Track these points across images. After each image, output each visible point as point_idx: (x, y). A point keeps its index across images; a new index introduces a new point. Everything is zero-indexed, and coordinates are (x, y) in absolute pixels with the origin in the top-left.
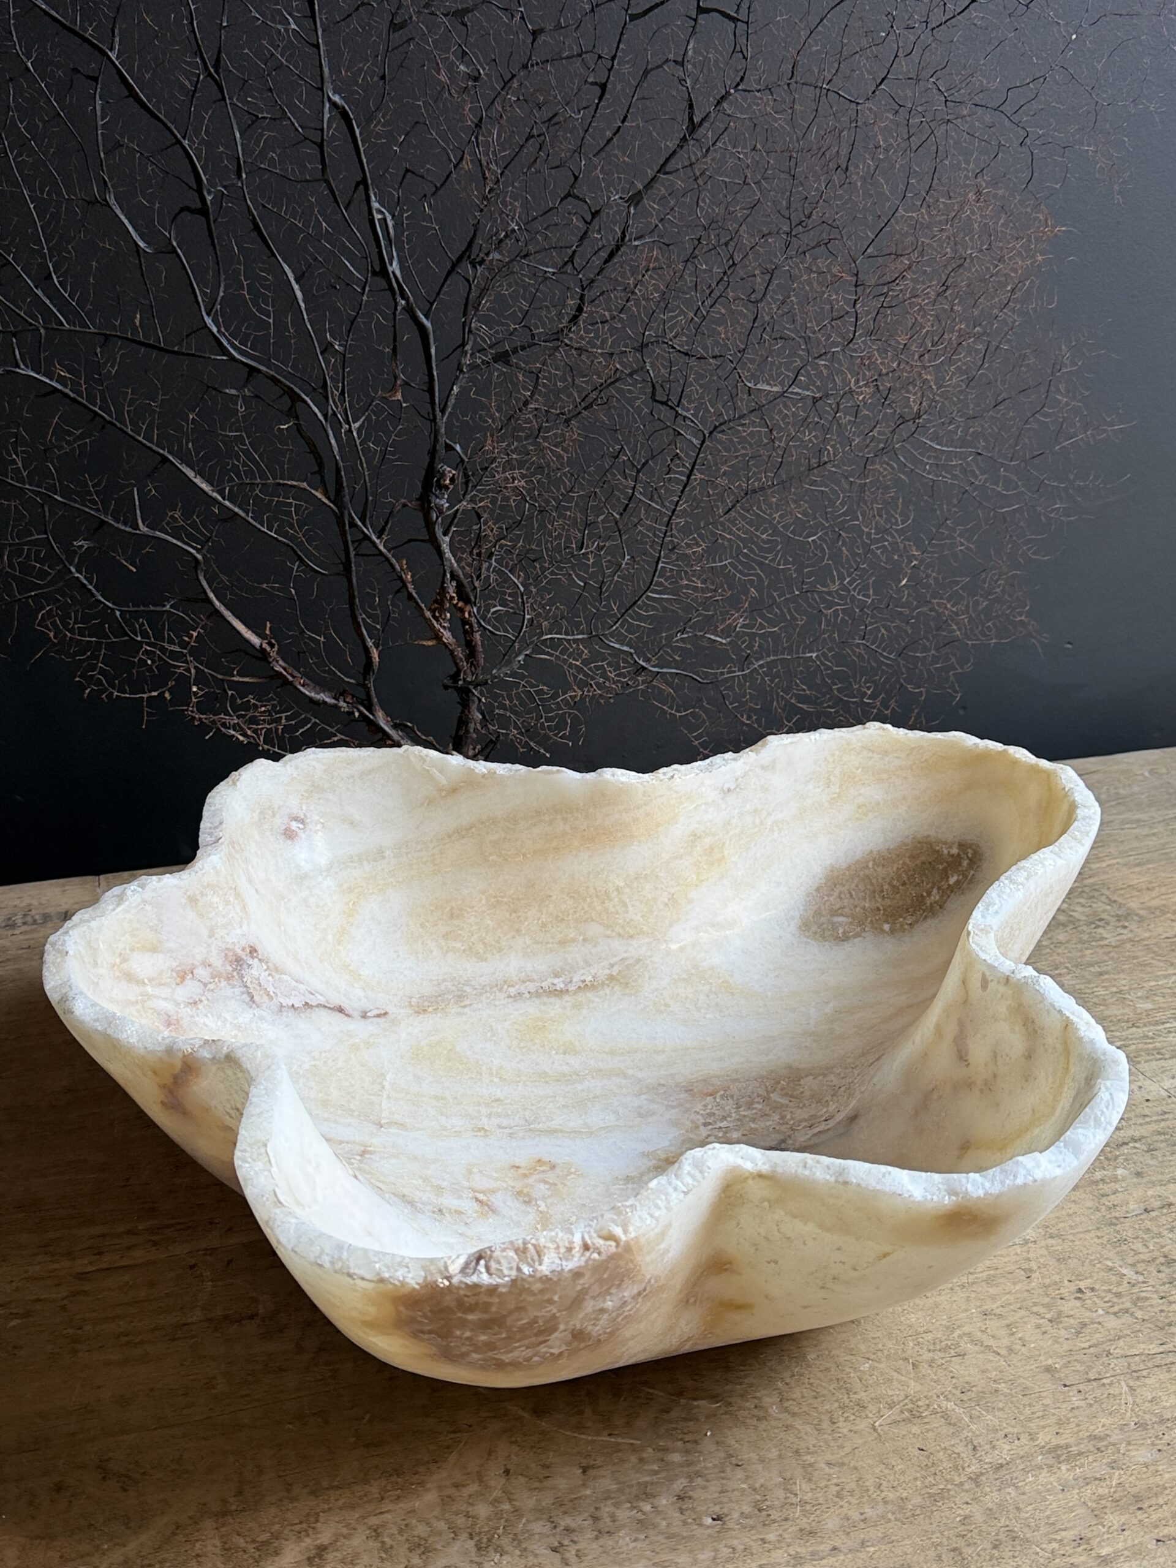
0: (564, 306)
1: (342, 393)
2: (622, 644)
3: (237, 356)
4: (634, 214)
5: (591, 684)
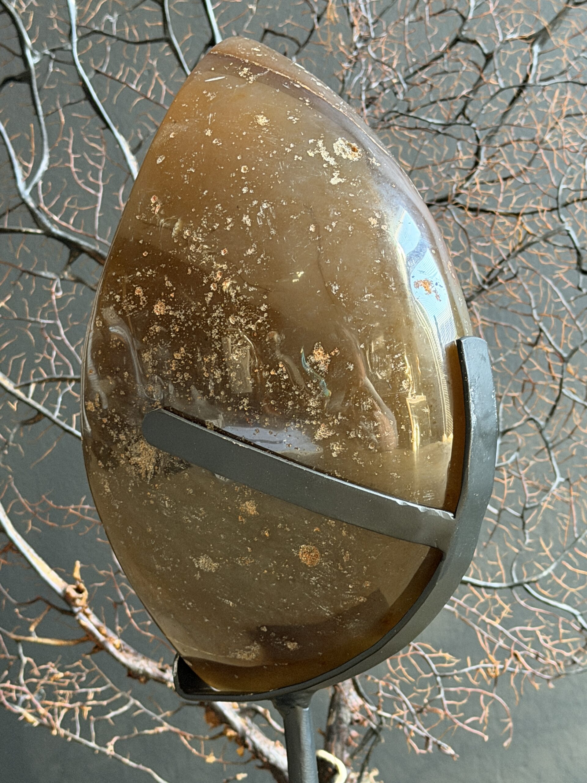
0: (454, 160)
2: (560, 601)
3: (55, 230)
4: (539, 54)
5: (516, 655)
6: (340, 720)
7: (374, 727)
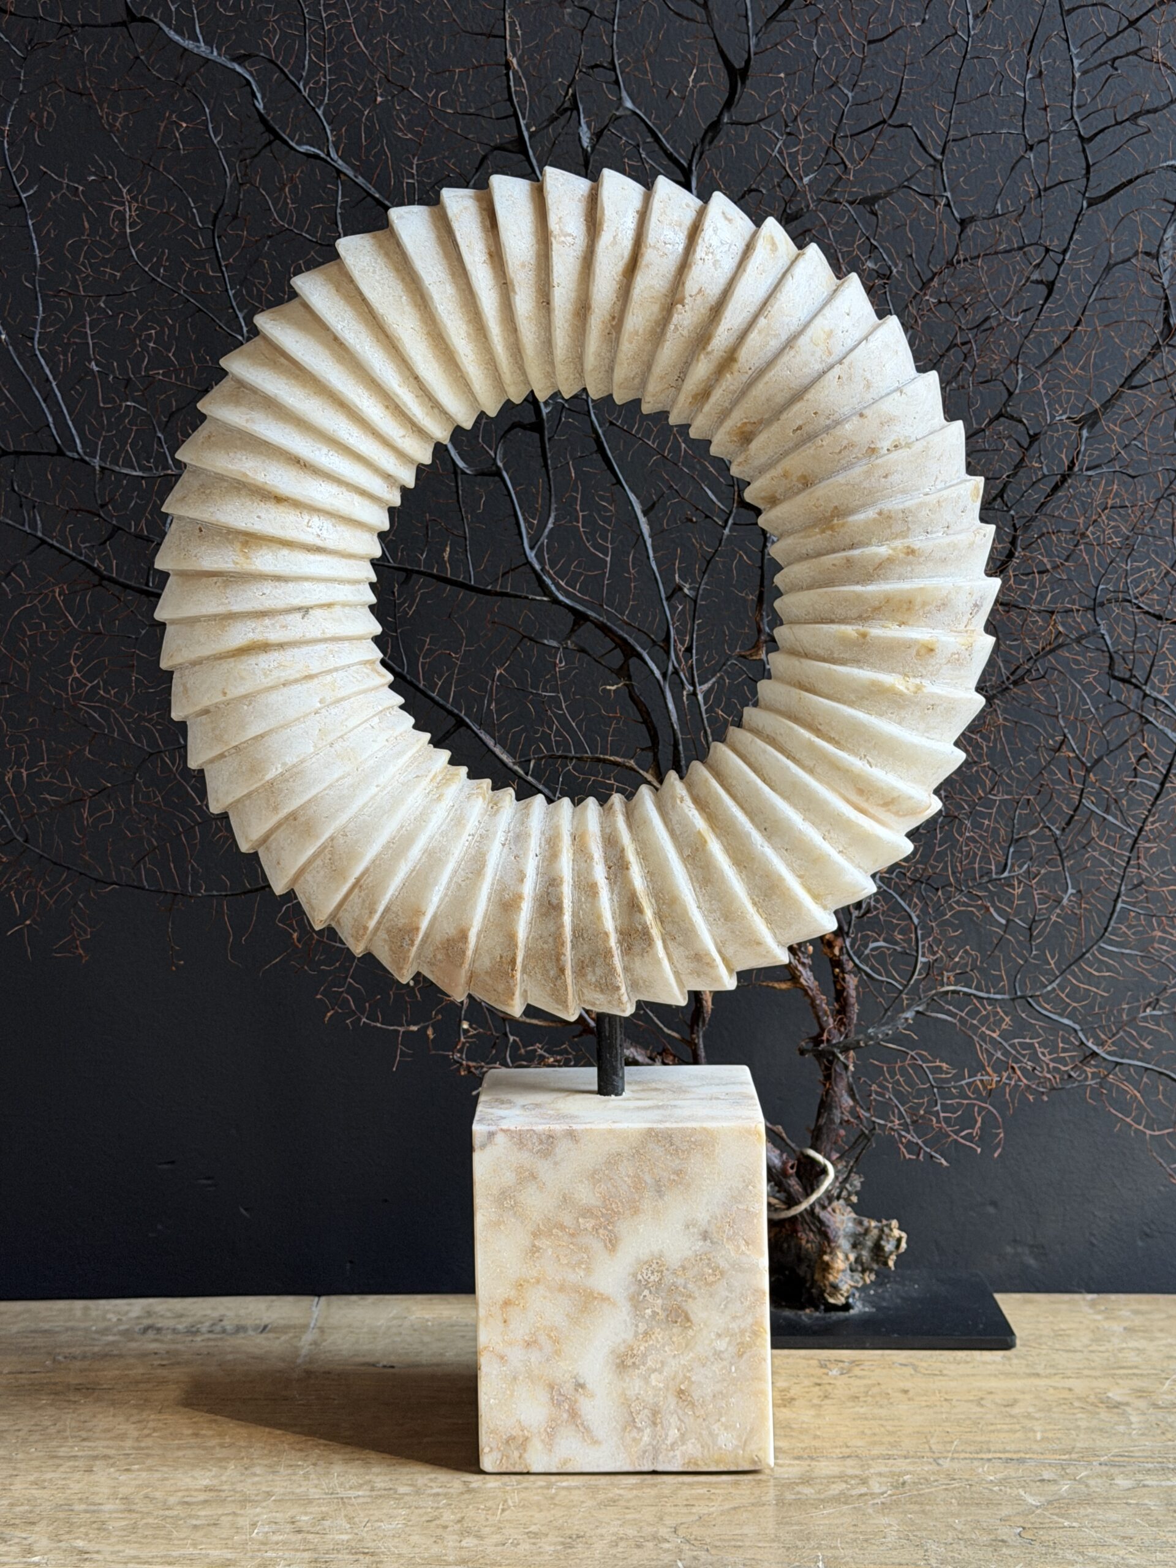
1: (689, 650)
2: (1061, 1015)
3: (561, 598)
4: (1087, 439)
5: (1013, 1068)
6: (832, 1121)
7: (867, 1132)
